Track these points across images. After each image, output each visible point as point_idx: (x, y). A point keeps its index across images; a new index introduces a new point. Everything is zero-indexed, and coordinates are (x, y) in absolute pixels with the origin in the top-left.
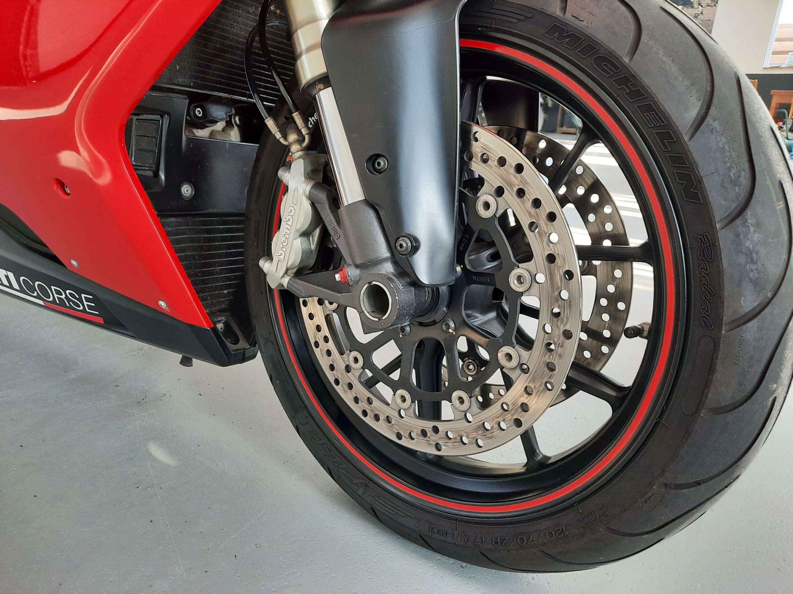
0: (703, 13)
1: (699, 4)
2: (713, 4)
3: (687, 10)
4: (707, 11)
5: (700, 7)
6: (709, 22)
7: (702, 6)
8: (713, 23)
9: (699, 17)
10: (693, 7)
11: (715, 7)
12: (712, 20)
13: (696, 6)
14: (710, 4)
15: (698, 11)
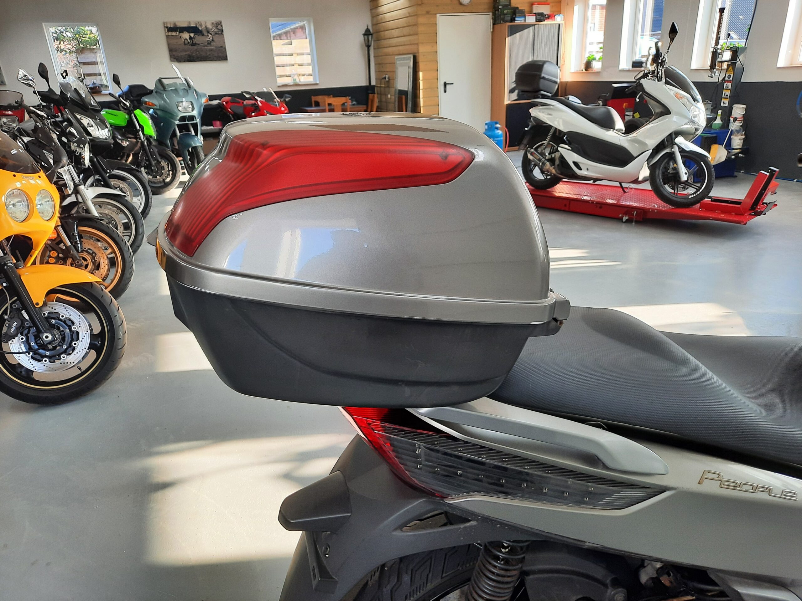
0: (214, 39)
1: (208, 33)
2: (220, 32)
3: (199, 37)
4: (216, 38)
5: (209, 34)
6: (222, 48)
7: (211, 34)
8: (225, 48)
9: (212, 44)
10: (203, 35)
11: (222, 36)
12: (224, 47)
13: (206, 34)
14: (218, 33)
15: (210, 38)
